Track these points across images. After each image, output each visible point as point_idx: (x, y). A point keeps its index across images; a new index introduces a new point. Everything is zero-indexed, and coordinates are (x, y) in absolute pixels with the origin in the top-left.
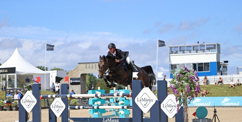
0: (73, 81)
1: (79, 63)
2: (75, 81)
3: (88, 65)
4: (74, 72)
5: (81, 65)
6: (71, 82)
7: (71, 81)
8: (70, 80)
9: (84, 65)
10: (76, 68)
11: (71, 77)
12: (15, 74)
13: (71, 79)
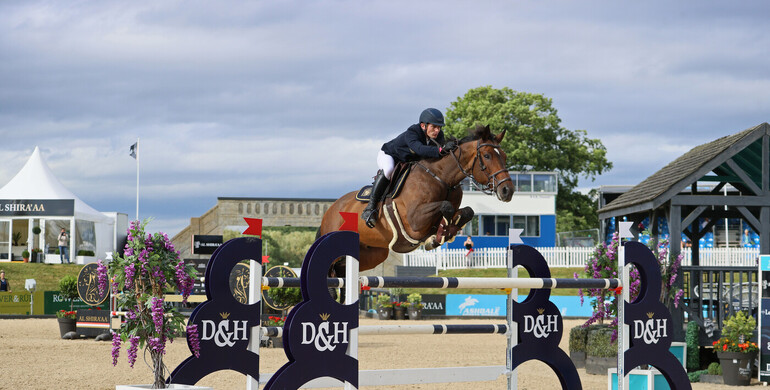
0: (203, 245)
1: (220, 199)
2: (208, 245)
3: (245, 204)
4: (205, 221)
5: (227, 203)
6: (197, 247)
7: (198, 243)
8: (195, 240)
9: (234, 205)
10: (212, 211)
11: (197, 234)
12: (72, 220)
13: (197, 238)
